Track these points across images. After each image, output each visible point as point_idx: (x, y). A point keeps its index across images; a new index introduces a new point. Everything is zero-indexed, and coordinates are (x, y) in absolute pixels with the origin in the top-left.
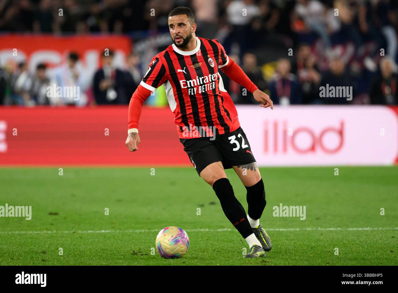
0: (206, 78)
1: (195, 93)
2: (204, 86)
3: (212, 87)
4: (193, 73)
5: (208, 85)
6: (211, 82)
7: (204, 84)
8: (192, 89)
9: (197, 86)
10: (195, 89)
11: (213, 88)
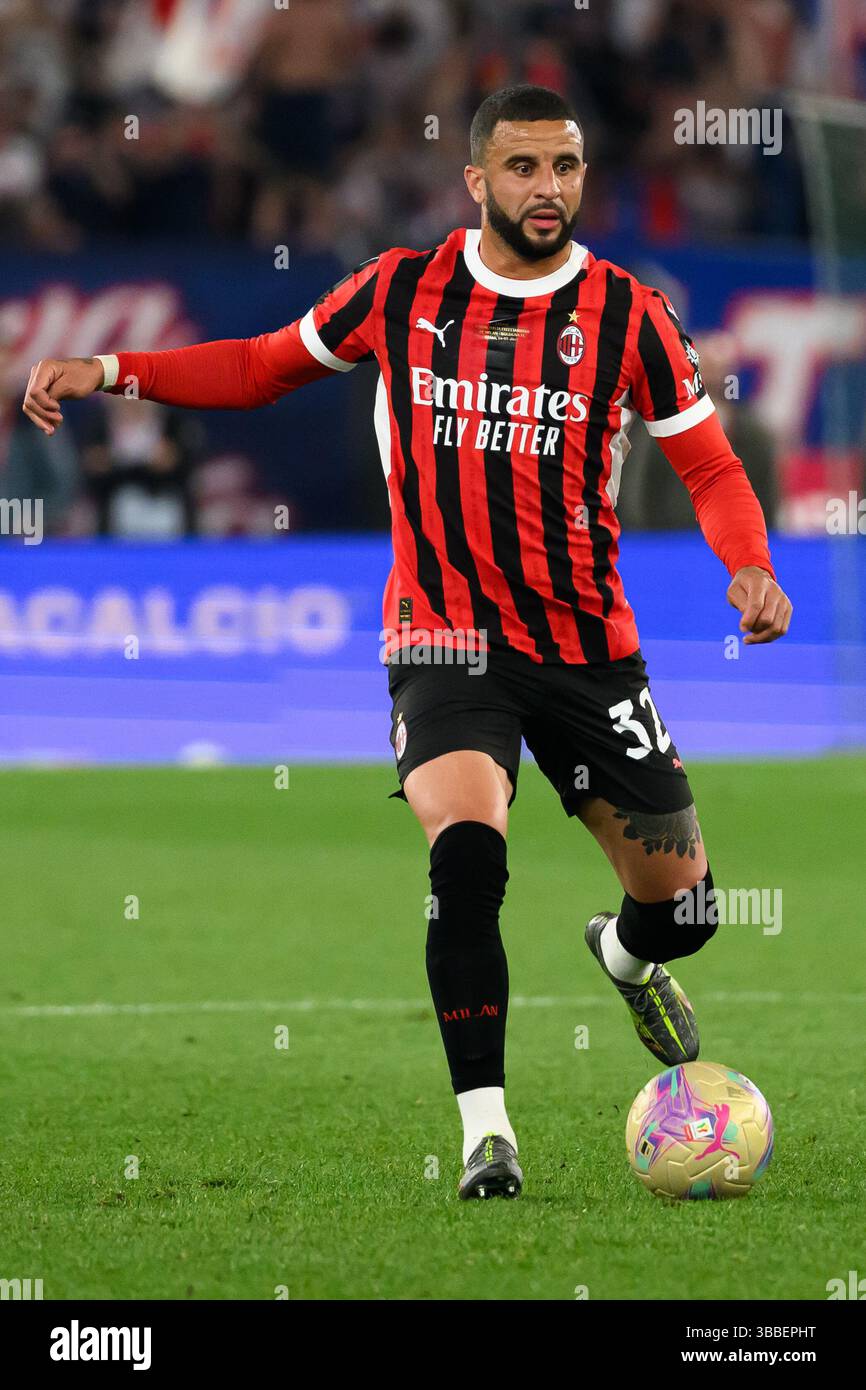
0: (519, 393)
1: (459, 444)
2: (503, 424)
3: (541, 446)
4: (471, 353)
5: (526, 427)
6: (540, 422)
7: (504, 416)
8: (450, 419)
9: (474, 417)
10: (462, 425)
11: (545, 453)
